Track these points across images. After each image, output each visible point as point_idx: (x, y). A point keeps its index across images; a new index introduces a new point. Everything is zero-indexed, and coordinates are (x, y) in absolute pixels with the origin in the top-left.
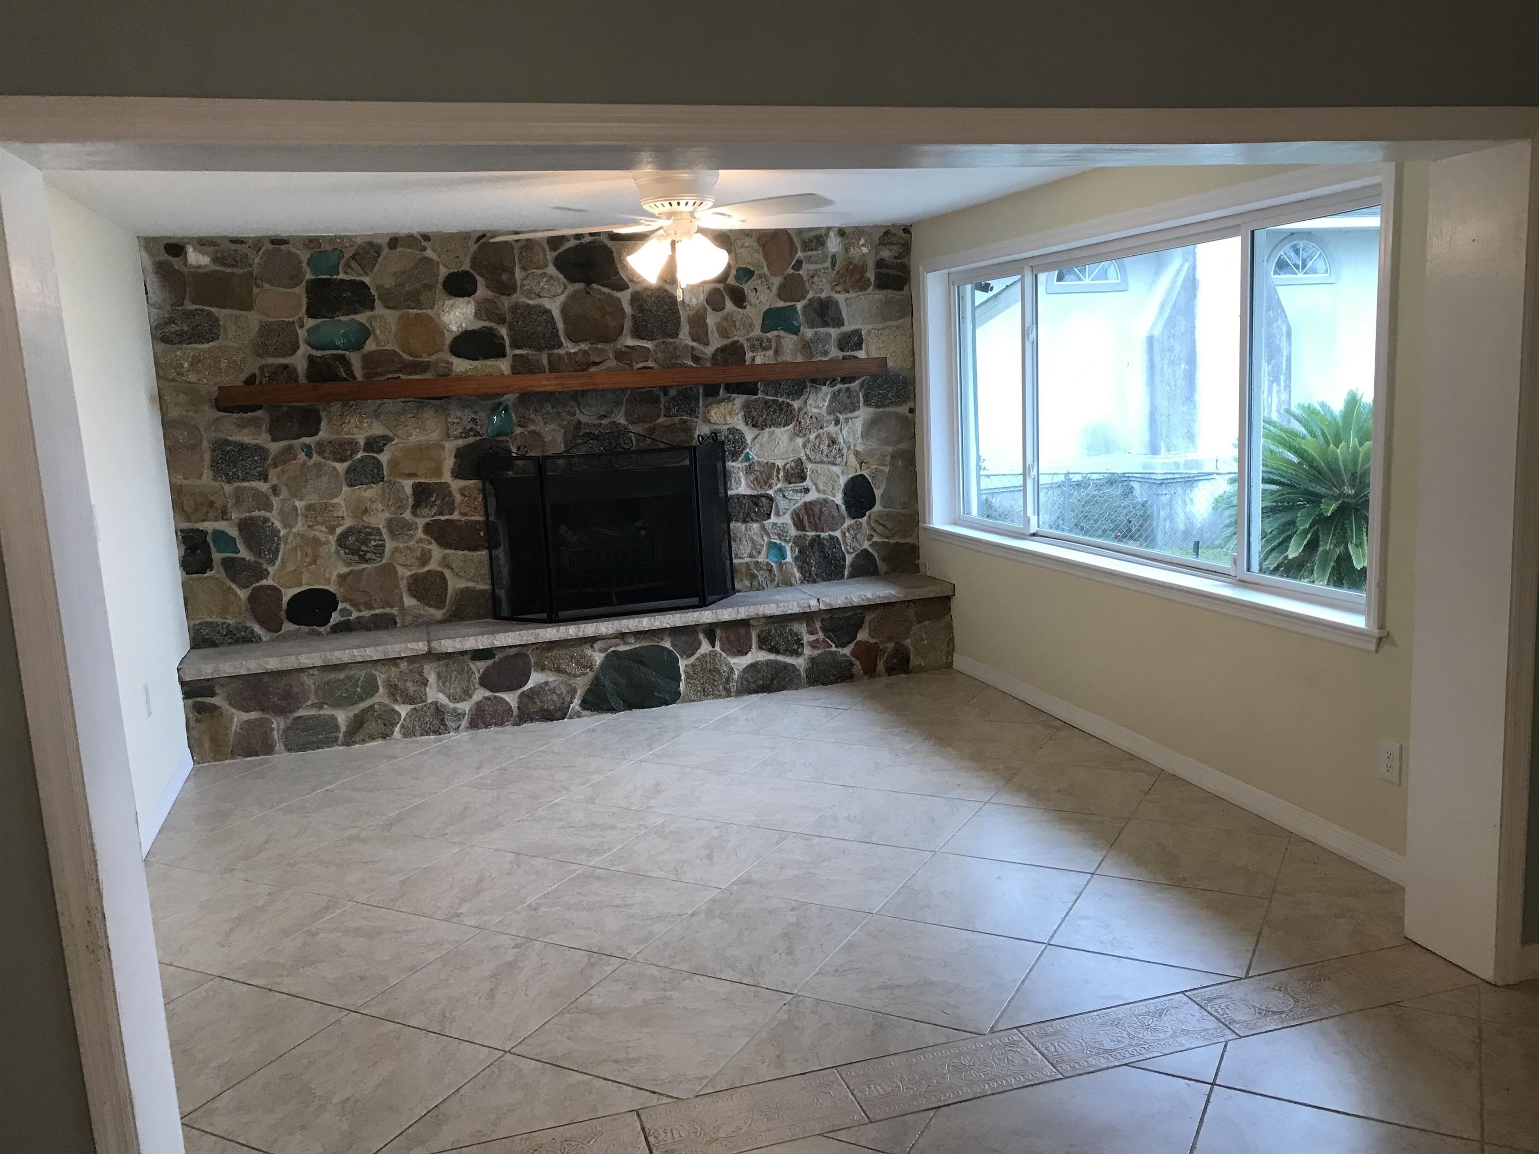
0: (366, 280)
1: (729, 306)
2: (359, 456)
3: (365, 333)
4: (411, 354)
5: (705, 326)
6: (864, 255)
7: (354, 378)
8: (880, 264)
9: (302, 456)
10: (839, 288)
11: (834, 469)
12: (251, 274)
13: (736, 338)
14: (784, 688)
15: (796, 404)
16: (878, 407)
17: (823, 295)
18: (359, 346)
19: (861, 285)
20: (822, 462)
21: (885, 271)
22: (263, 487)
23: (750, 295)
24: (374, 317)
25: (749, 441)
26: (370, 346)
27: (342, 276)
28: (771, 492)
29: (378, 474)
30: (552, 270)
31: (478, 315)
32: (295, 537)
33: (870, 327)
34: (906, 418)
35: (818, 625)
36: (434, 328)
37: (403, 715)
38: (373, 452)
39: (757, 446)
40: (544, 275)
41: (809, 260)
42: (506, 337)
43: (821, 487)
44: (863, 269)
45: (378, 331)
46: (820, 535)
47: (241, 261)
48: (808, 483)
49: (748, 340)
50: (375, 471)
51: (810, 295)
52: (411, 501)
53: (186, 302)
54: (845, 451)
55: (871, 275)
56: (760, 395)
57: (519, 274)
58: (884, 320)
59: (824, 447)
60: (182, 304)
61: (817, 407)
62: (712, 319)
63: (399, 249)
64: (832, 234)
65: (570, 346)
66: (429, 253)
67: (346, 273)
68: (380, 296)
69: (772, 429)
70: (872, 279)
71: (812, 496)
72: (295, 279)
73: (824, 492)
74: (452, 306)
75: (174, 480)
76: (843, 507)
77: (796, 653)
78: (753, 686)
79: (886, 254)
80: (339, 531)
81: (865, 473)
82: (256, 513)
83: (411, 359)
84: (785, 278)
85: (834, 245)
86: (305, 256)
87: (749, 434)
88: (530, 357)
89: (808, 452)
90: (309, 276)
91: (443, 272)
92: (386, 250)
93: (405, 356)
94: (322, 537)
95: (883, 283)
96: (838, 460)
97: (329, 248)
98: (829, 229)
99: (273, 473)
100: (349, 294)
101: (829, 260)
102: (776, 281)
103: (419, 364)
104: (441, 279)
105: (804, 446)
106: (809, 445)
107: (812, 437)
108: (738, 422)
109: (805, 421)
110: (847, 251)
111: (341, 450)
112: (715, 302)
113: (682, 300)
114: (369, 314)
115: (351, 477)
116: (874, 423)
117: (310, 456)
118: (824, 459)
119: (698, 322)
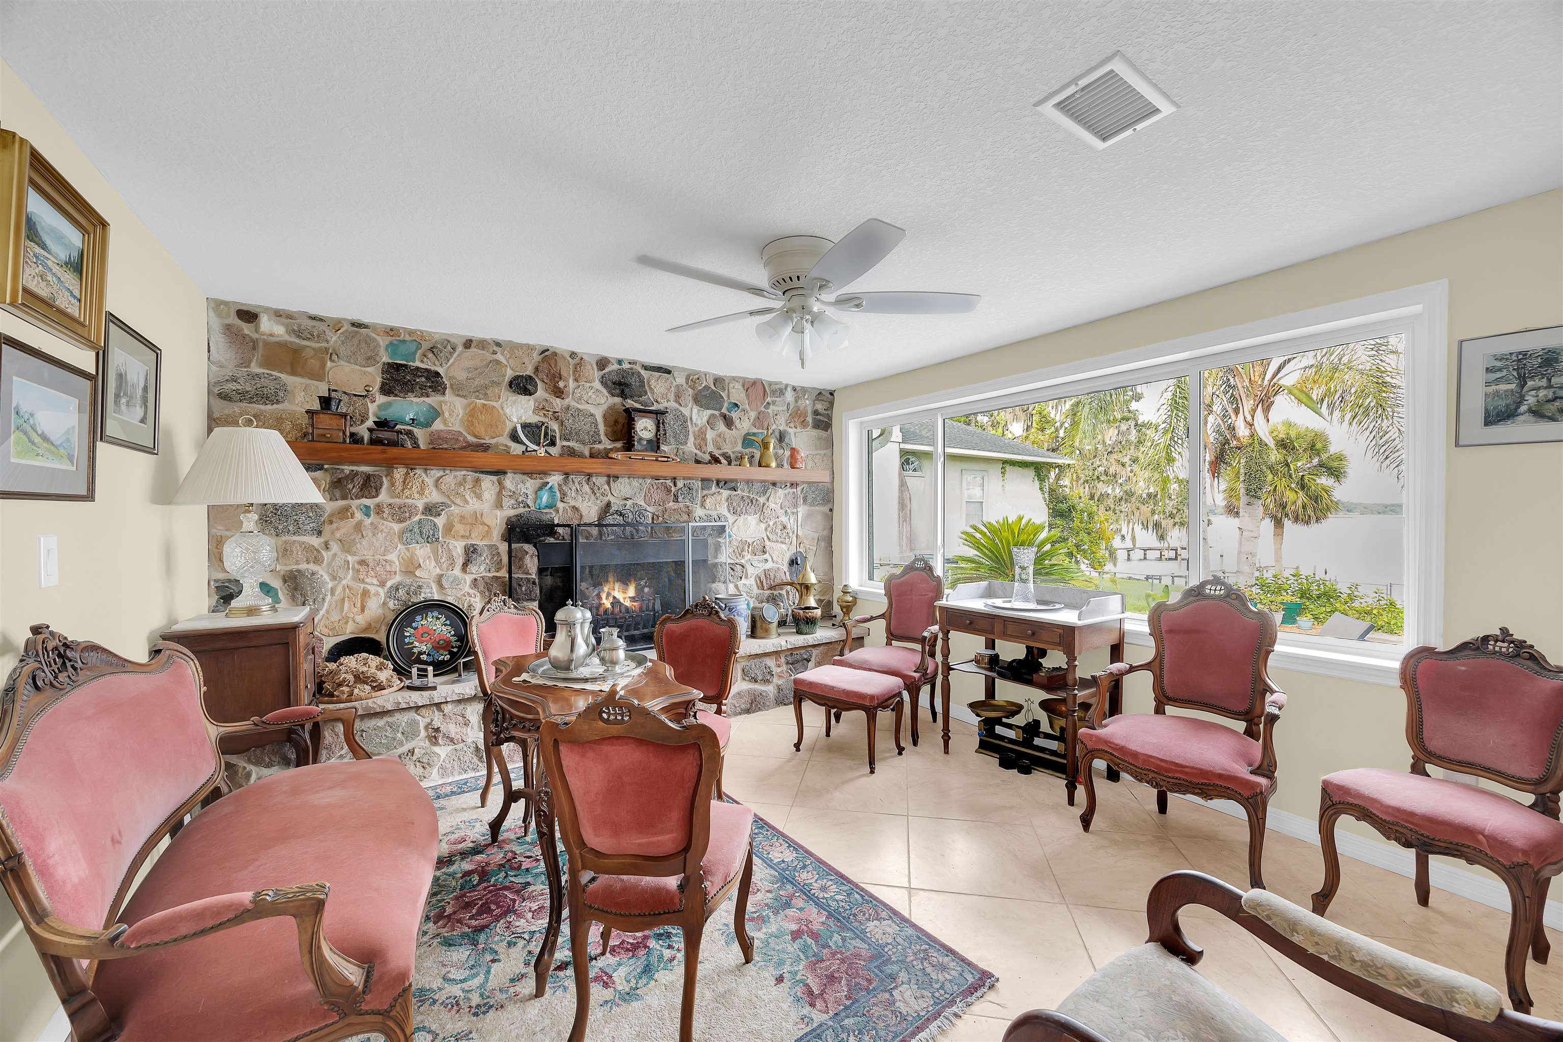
0: (441, 371)
1: (721, 427)
2: (417, 518)
3: (435, 413)
4: (476, 436)
5: (704, 439)
6: (806, 405)
7: (420, 449)
8: (816, 413)
9: (359, 516)
10: (792, 425)
11: (783, 546)
12: (326, 349)
13: (726, 450)
14: (760, 709)
15: (762, 500)
16: (811, 506)
17: (781, 428)
18: (428, 424)
19: (804, 423)
20: (777, 541)
21: (818, 417)
22: (315, 541)
23: (737, 422)
24: (445, 402)
25: (730, 524)
26: (438, 425)
27: (418, 364)
28: (743, 561)
29: (433, 535)
30: (597, 384)
31: (536, 411)
32: (344, 589)
33: (810, 452)
34: (827, 514)
35: (783, 660)
36: (495, 419)
37: (443, 756)
38: (431, 515)
39: (736, 528)
40: (592, 388)
41: (773, 403)
42: (557, 431)
43: (775, 559)
44: (805, 414)
45: (447, 414)
46: (773, 594)
47: (318, 336)
48: (767, 556)
49: (733, 452)
50: (431, 532)
51: (774, 427)
52: (461, 560)
53: (253, 364)
54: (791, 534)
55: (810, 419)
56: (739, 492)
57: (572, 384)
58: (816, 449)
59: (778, 531)
60: (248, 366)
61: (775, 503)
62: (710, 435)
63: (473, 350)
64: (789, 389)
65: (607, 443)
66: (499, 357)
67: (422, 361)
68: (451, 385)
69: (746, 516)
70: (811, 422)
71: (769, 565)
72: (371, 360)
73: (777, 563)
74: (515, 402)
75: (214, 531)
76: (791, 573)
77: (767, 682)
78: (739, 710)
79: (820, 407)
80: (389, 584)
81: (801, 550)
82: (303, 566)
83: (475, 440)
84: (759, 413)
85: (789, 396)
86: (383, 341)
87: (731, 518)
88: (576, 448)
89: (768, 533)
90: (385, 359)
91: (509, 374)
92: (460, 348)
93: (470, 436)
94: (372, 589)
95: (816, 425)
96: (787, 540)
97: (407, 338)
98: (787, 386)
99: (327, 529)
100: (423, 379)
101: (786, 405)
102: (753, 415)
103: (481, 445)
104: (507, 379)
105: (766, 530)
106: (769, 529)
107: (771, 523)
108: (724, 510)
109: (767, 512)
110: (796, 401)
111: (401, 513)
112: (710, 423)
113: (691, 419)
114: (439, 398)
115: (405, 537)
116: (808, 516)
117: (368, 515)
118: (779, 540)
119: (701, 436)
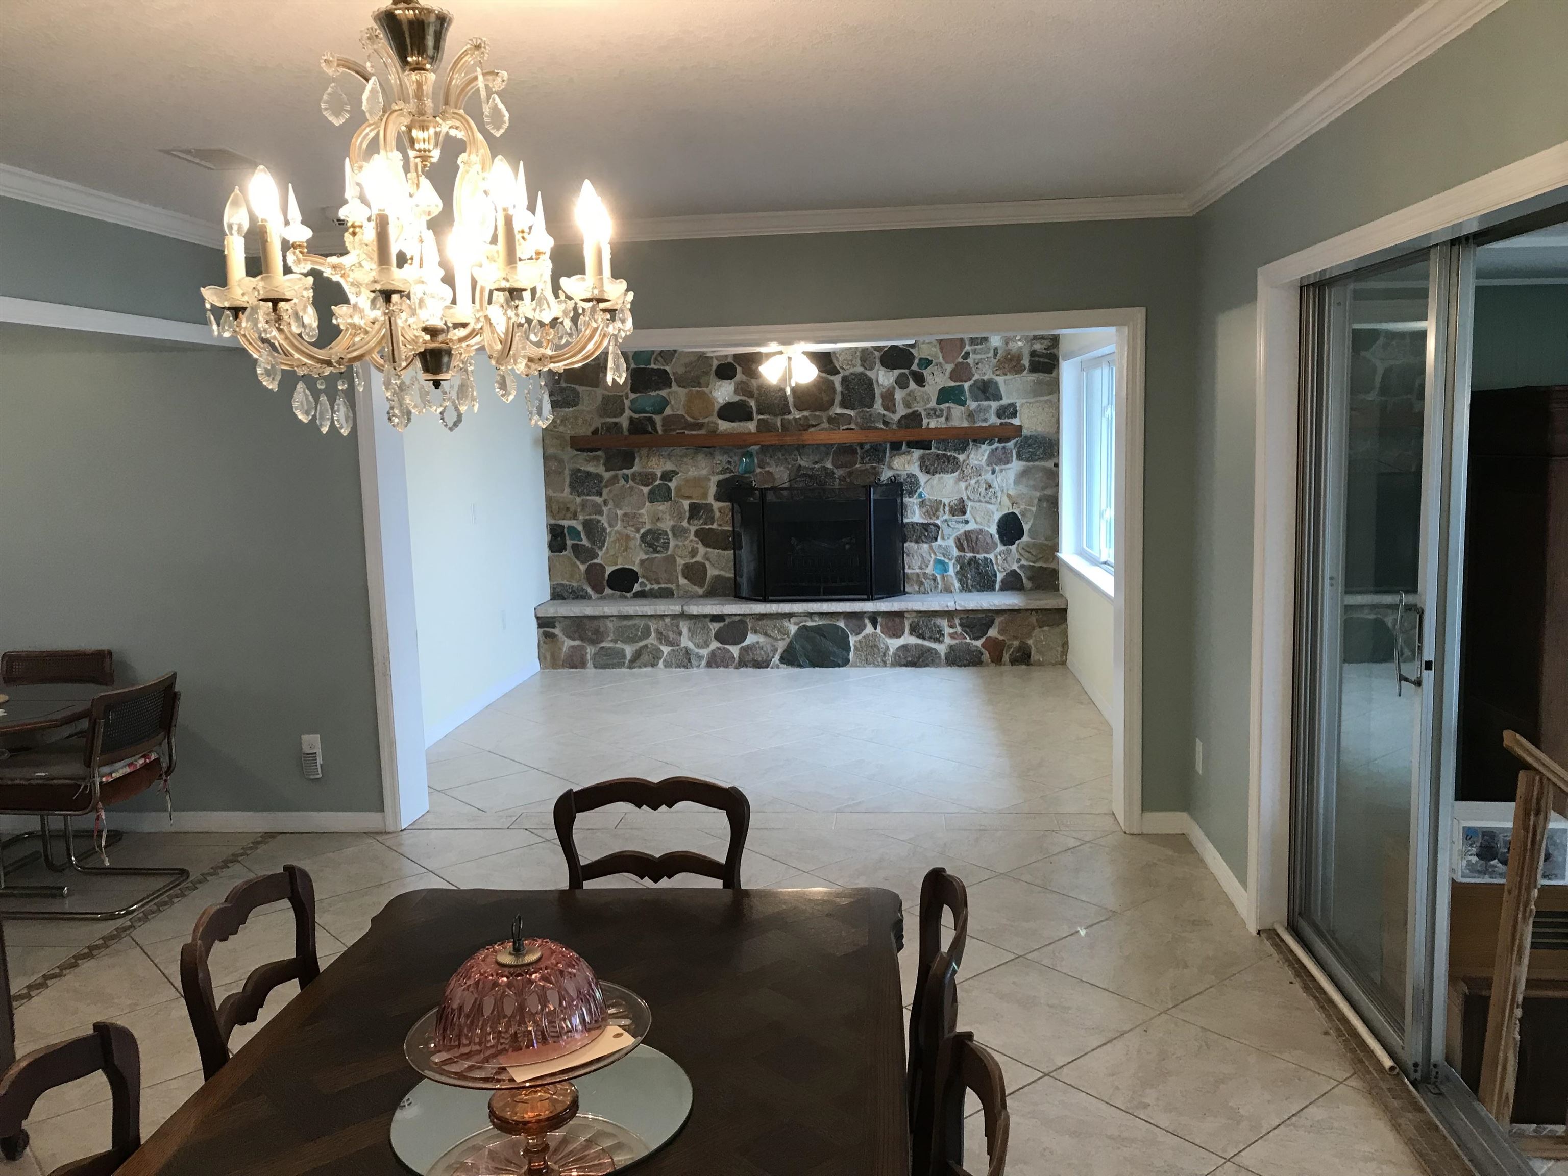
0: (667, 368)
1: (912, 385)
2: (657, 483)
3: (665, 403)
4: (693, 418)
5: (893, 400)
6: (1021, 348)
7: (657, 432)
8: (1033, 354)
9: (622, 482)
10: (998, 372)
11: (990, 507)
13: (916, 409)
14: (927, 665)
15: (961, 457)
16: (1028, 461)
17: (985, 378)
18: (661, 412)
19: (1018, 370)
20: (980, 501)
21: (1037, 359)
22: (598, 500)
23: (930, 378)
24: (671, 393)
25: (922, 483)
26: (668, 411)
27: (653, 366)
28: (938, 522)
29: (668, 496)
31: (736, 392)
32: (615, 533)
33: (1024, 401)
34: (1051, 470)
35: (957, 621)
36: (707, 400)
37: (665, 654)
38: (666, 481)
39: (929, 487)
41: (975, 352)
42: (753, 407)
43: (978, 519)
44: (1019, 358)
45: (673, 402)
46: (975, 557)
48: (968, 516)
49: (925, 410)
50: (667, 493)
51: (976, 377)
52: (687, 514)
53: (562, 382)
54: (999, 494)
55: (1026, 362)
56: (933, 450)
58: (1035, 396)
59: (982, 490)
60: (559, 384)
61: (978, 460)
62: (899, 395)
65: (796, 413)
67: (655, 364)
68: (675, 379)
69: (942, 475)
70: (1027, 365)
71: (971, 526)
73: (981, 524)
74: (720, 386)
75: (547, 493)
76: (997, 536)
77: (937, 640)
78: (904, 662)
79: (1038, 346)
80: (642, 531)
81: (1017, 512)
82: (593, 517)
83: (692, 420)
84: (956, 365)
85: (996, 340)
86: (631, 353)
87: (923, 478)
88: (769, 421)
89: (969, 493)
90: (632, 367)
91: (716, 363)
93: (689, 419)
94: (632, 535)
95: (1035, 368)
96: (993, 501)
99: (605, 492)
100: (656, 378)
101: (992, 352)
102: (949, 368)
103: (698, 424)
104: (714, 368)
105: (966, 489)
106: (970, 489)
107: (973, 482)
108: (915, 469)
109: (968, 471)
110: (1007, 344)
111: (646, 479)
112: (901, 383)
113: (877, 381)
114: (668, 390)
115: (653, 497)
116: (1024, 473)
117: (627, 482)
118: (982, 499)
119: (888, 397)
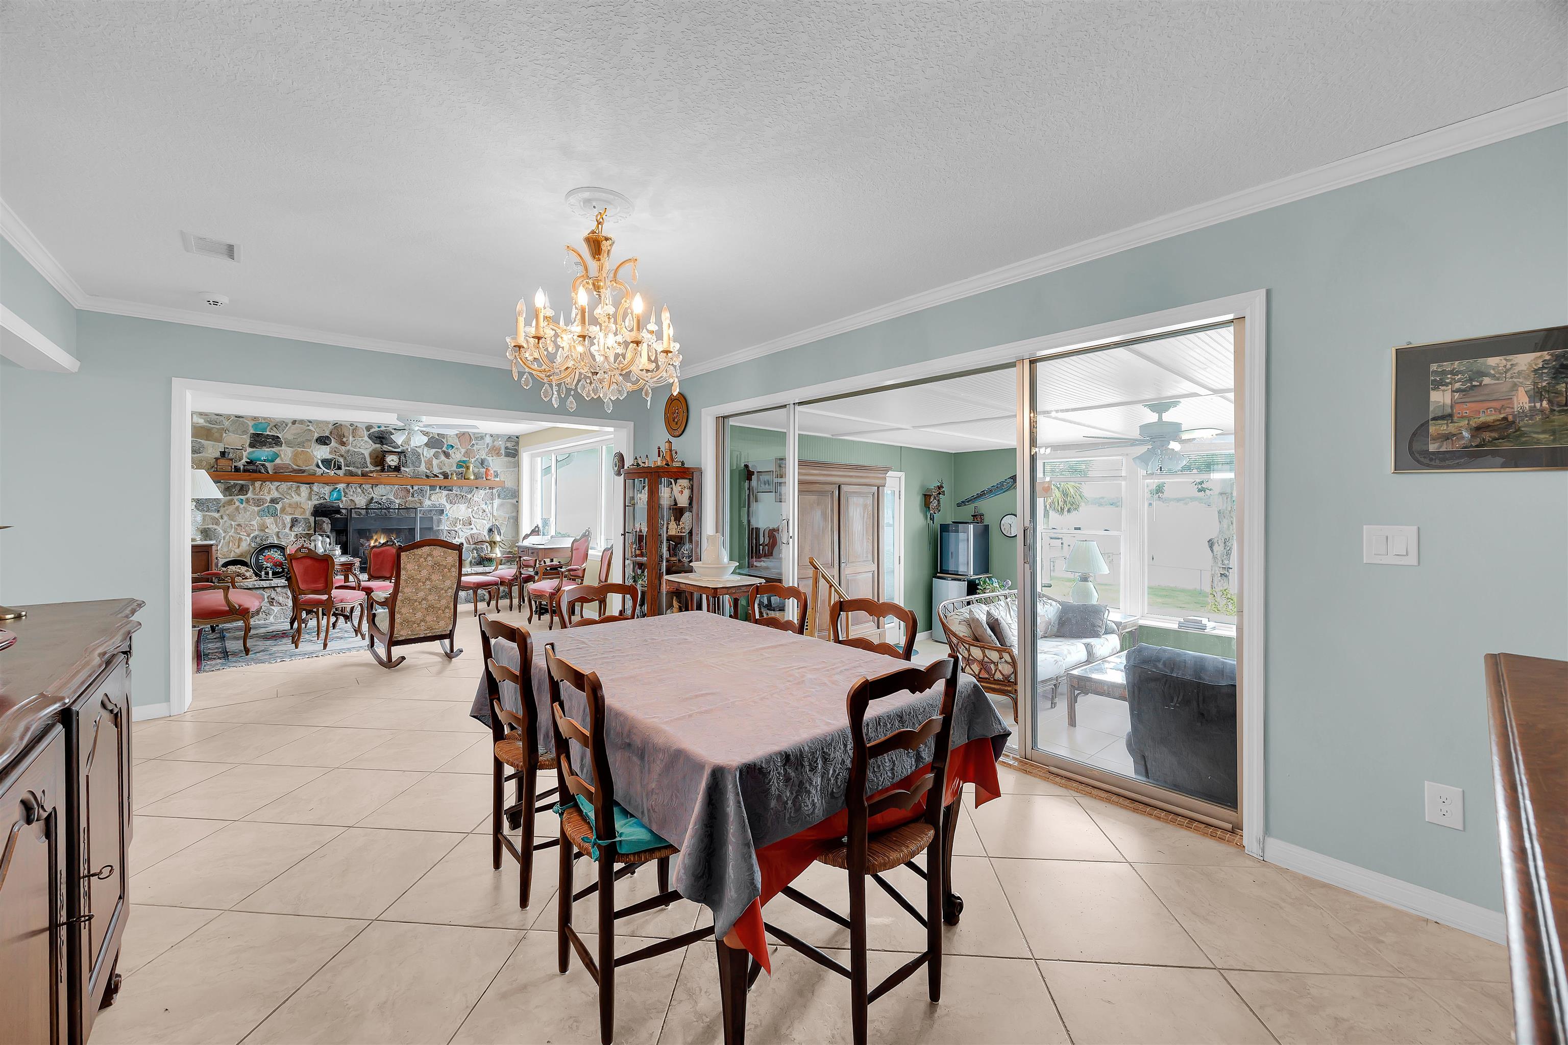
0: (280, 435)
1: (443, 457)
2: (267, 505)
3: (277, 455)
4: (298, 466)
5: (432, 464)
6: (500, 444)
7: (269, 473)
8: (506, 448)
9: (237, 504)
10: (490, 455)
11: (484, 521)
12: (223, 428)
13: (445, 470)
15: (469, 496)
16: (503, 499)
17: (483, 457)
18: (273, 461)
19: (498, 454)
20: (479, 518)
21: (508, 451)
22: (217, 515)
23: (453, 455)
24: (282, 450)
25: (448, 509)
26: (278, 461)
27: (268, 433)
28: (456, 529)
29: (275, 513)
30: (366, 438)
31: (330, 453)
32: (230, 536)
33: (502, 470)
34: (515, 504)
36: (309, 458)
37: (275, 611)
38: (274, 504)
39: (451, 511)
40: (362, 440)
41: (477, 444)
42: (343, 463)
43: (478, 528)
44: (500, 449)
45: (282, 456)
46: (476, 547)
47: (219, 423)
48: (472, 526)
49: (450, 471)
50: (274, 512)
51: (478, 456)
52: (289, 525)
54: (489, 515)
55: (503, 451)
56: (454, 492)
57: (351, 439)
58: (507, 468)
59: (480, 513)
61: (478, 498)
62: (435, 462)
63: (296, 425)
64: (487, 436)
65: (370, 468)
66: (311, 428)
67: (270, 432)
68: (285, 442)
69: (458, 505)
70: (503, 453)
71: (474, 531)
72: (245, 432)
73: (479, 530)
74: (319, 448)
76: (488, 536)
79: (509, 445)
80: (252, 535)
81: (497, 523)
82: (210, 526)
83: (297, 468)
84: (467, 450)
85: (488, 440)
86: (251, 424)
87: (448, 506)
88: (353, 471)
89: (473, 514)
90: (252, 431)
91: (316, 435)
92: (290, 424)
93: (294, 466)
94: (244, 538)
95: (508, 455)
96: (486, 518)
97: (263, 421)
98: (486, 434)
99: (222, 510)
100: (271, 440)
101: (486, 445)
102: (463, 451)
103: (301, 470)
104: (315, 438)
105: (472, 512)
106: (474, 512)
107: (475, 509)
108: (443, 501)
109: (473, 503)
110: (493, 442)
111: (258, 502)
112: (436, 456)
113: (423, 454)
114: (280, 448)
115: (261, 514)
116: (501, 505)
117: (242, 504)
118: (481, 518)
119: (429, 463)
